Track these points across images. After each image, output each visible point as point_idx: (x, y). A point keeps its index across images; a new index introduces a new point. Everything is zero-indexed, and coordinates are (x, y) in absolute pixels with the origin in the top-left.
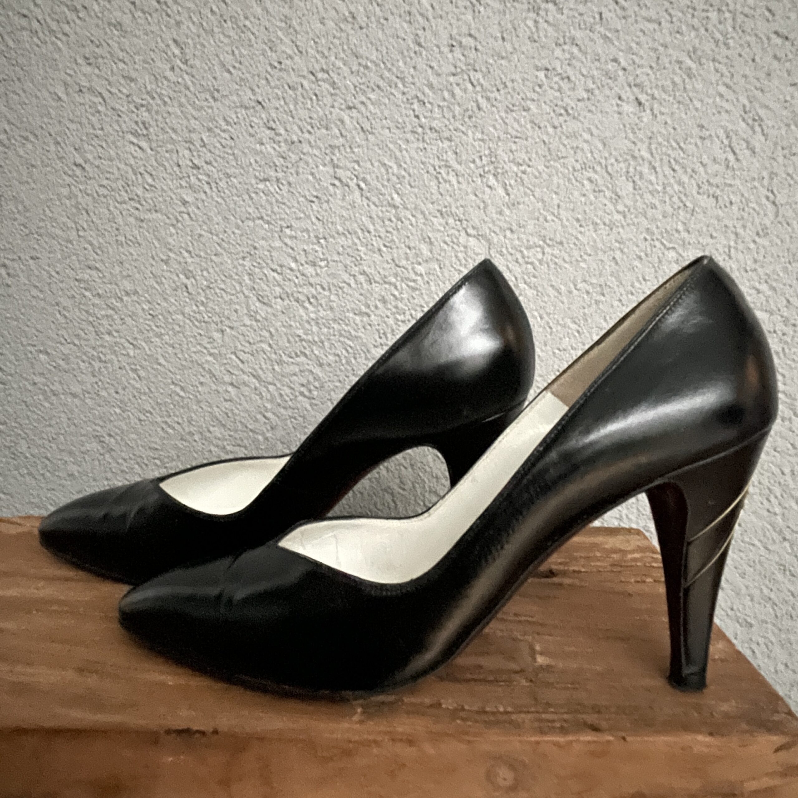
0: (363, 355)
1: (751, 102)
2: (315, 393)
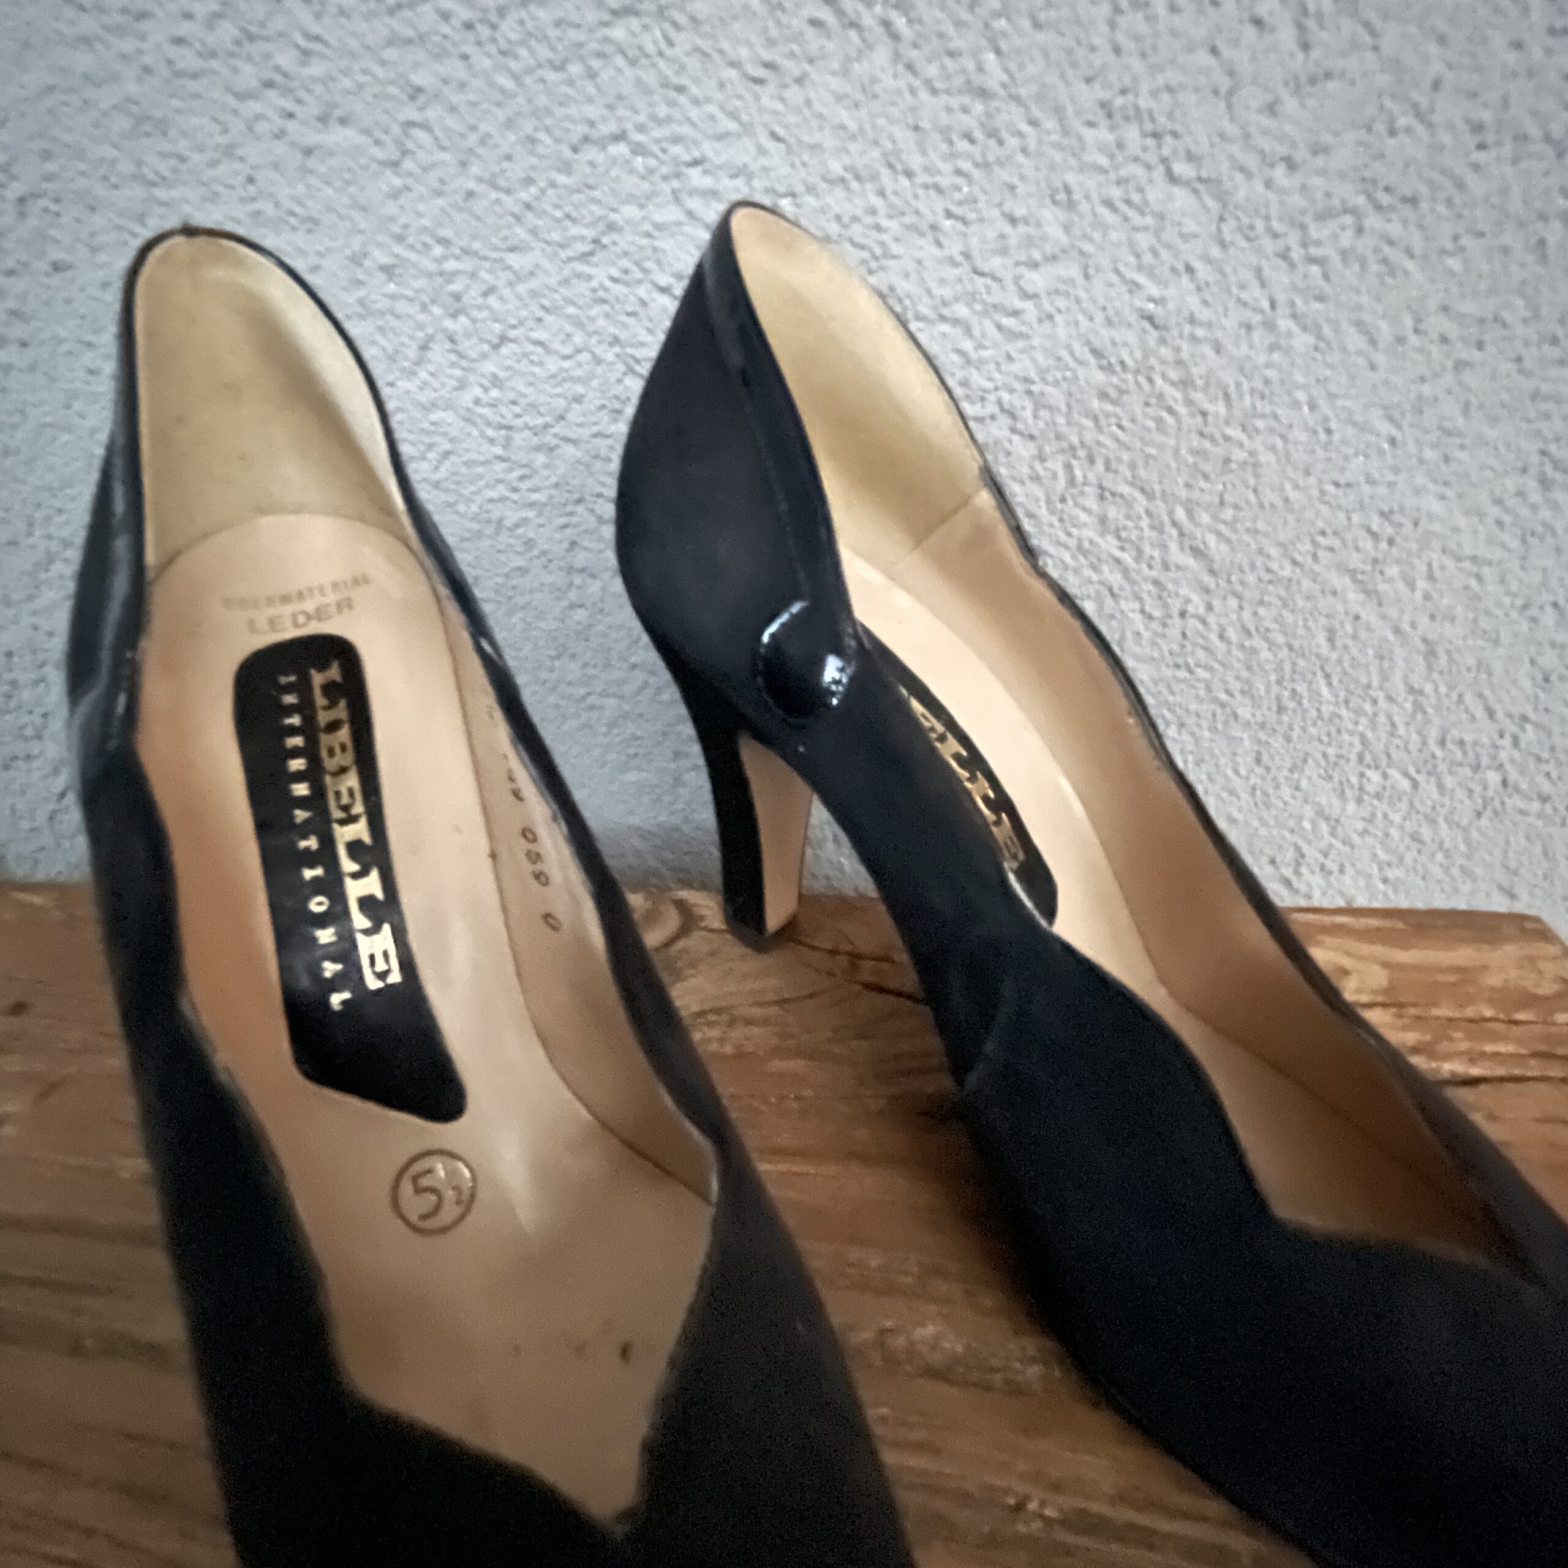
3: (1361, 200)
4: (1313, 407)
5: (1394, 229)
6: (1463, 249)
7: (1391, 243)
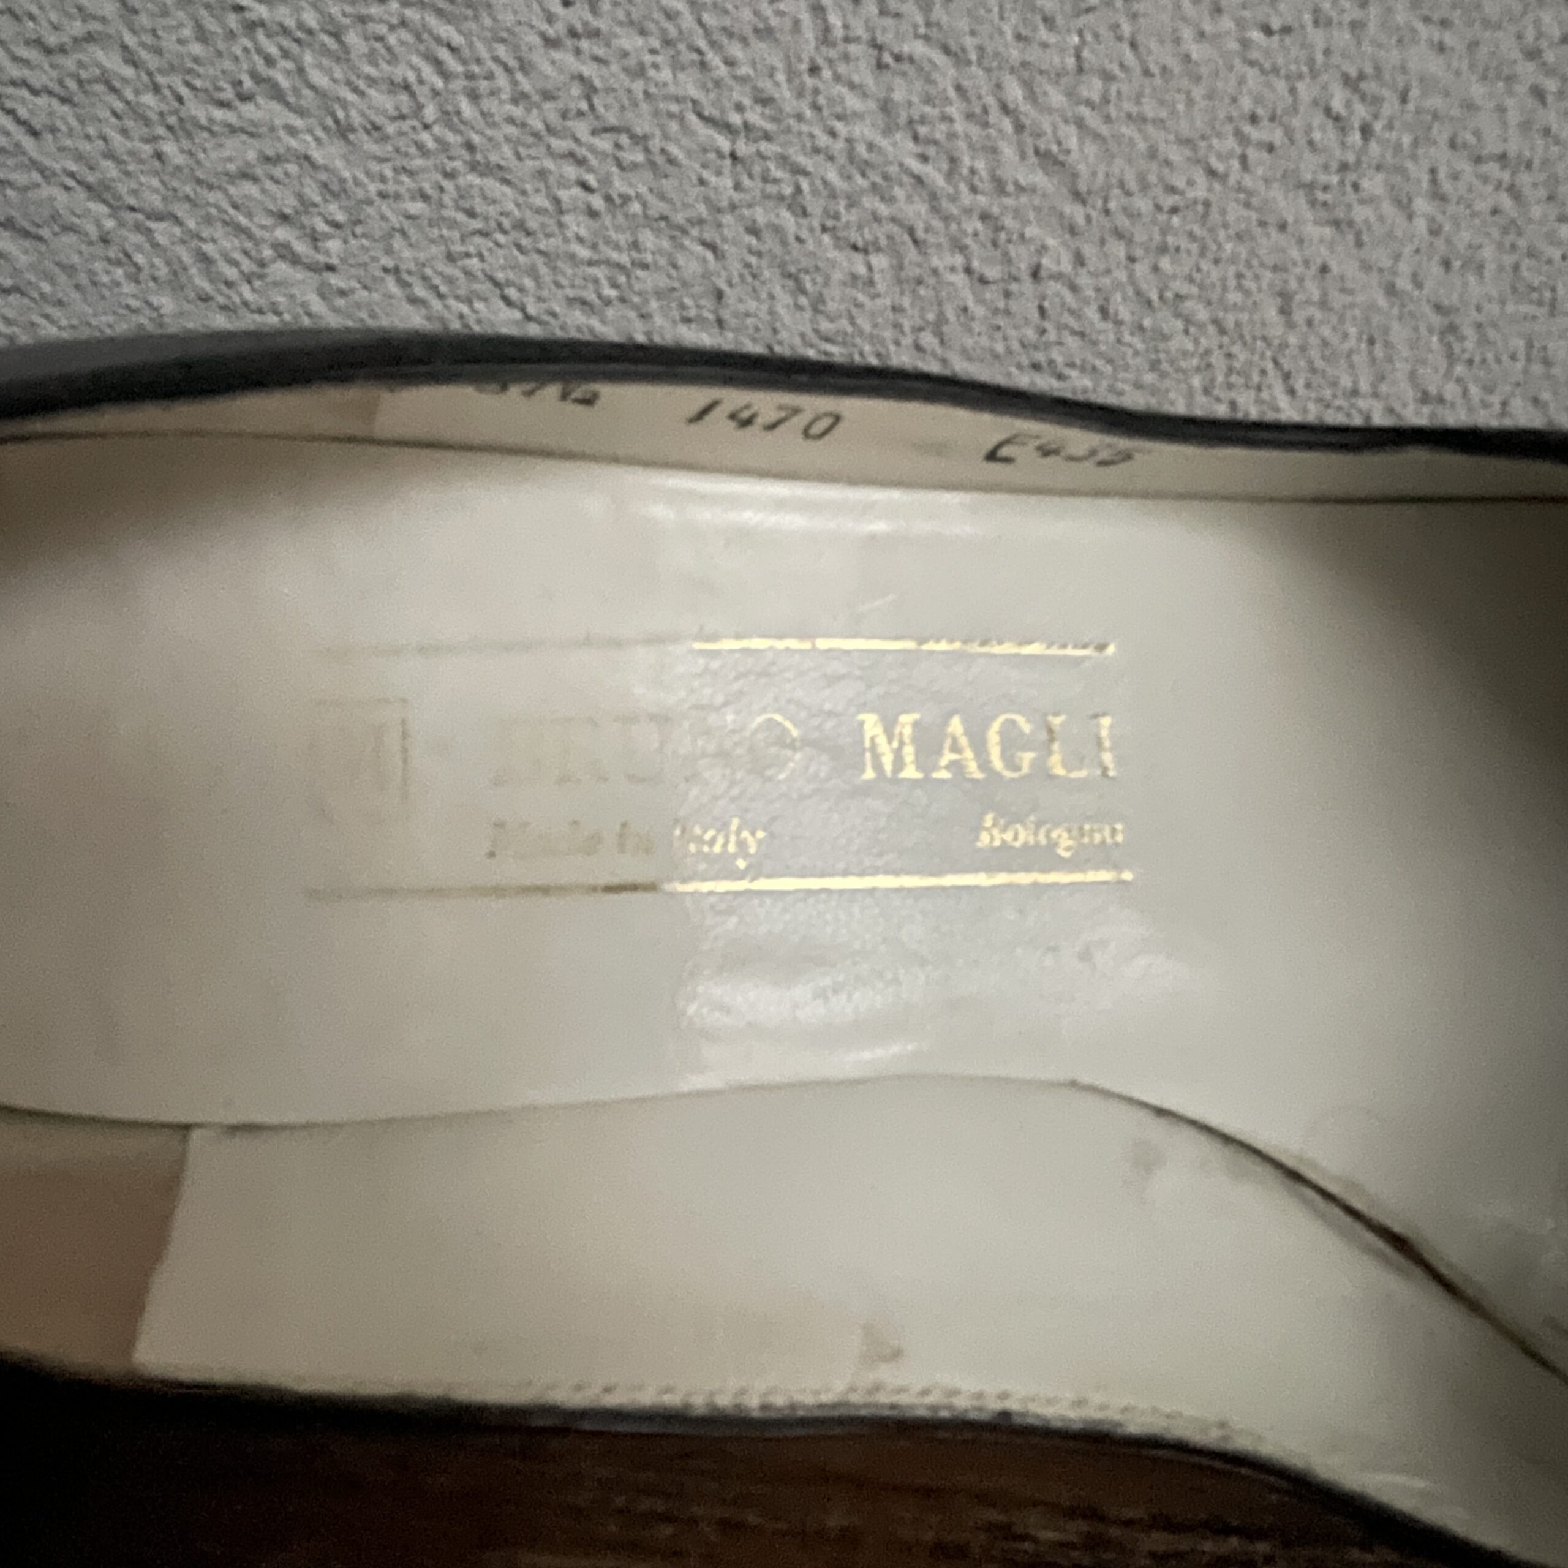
0: (502, 80)
2: (334, 245)
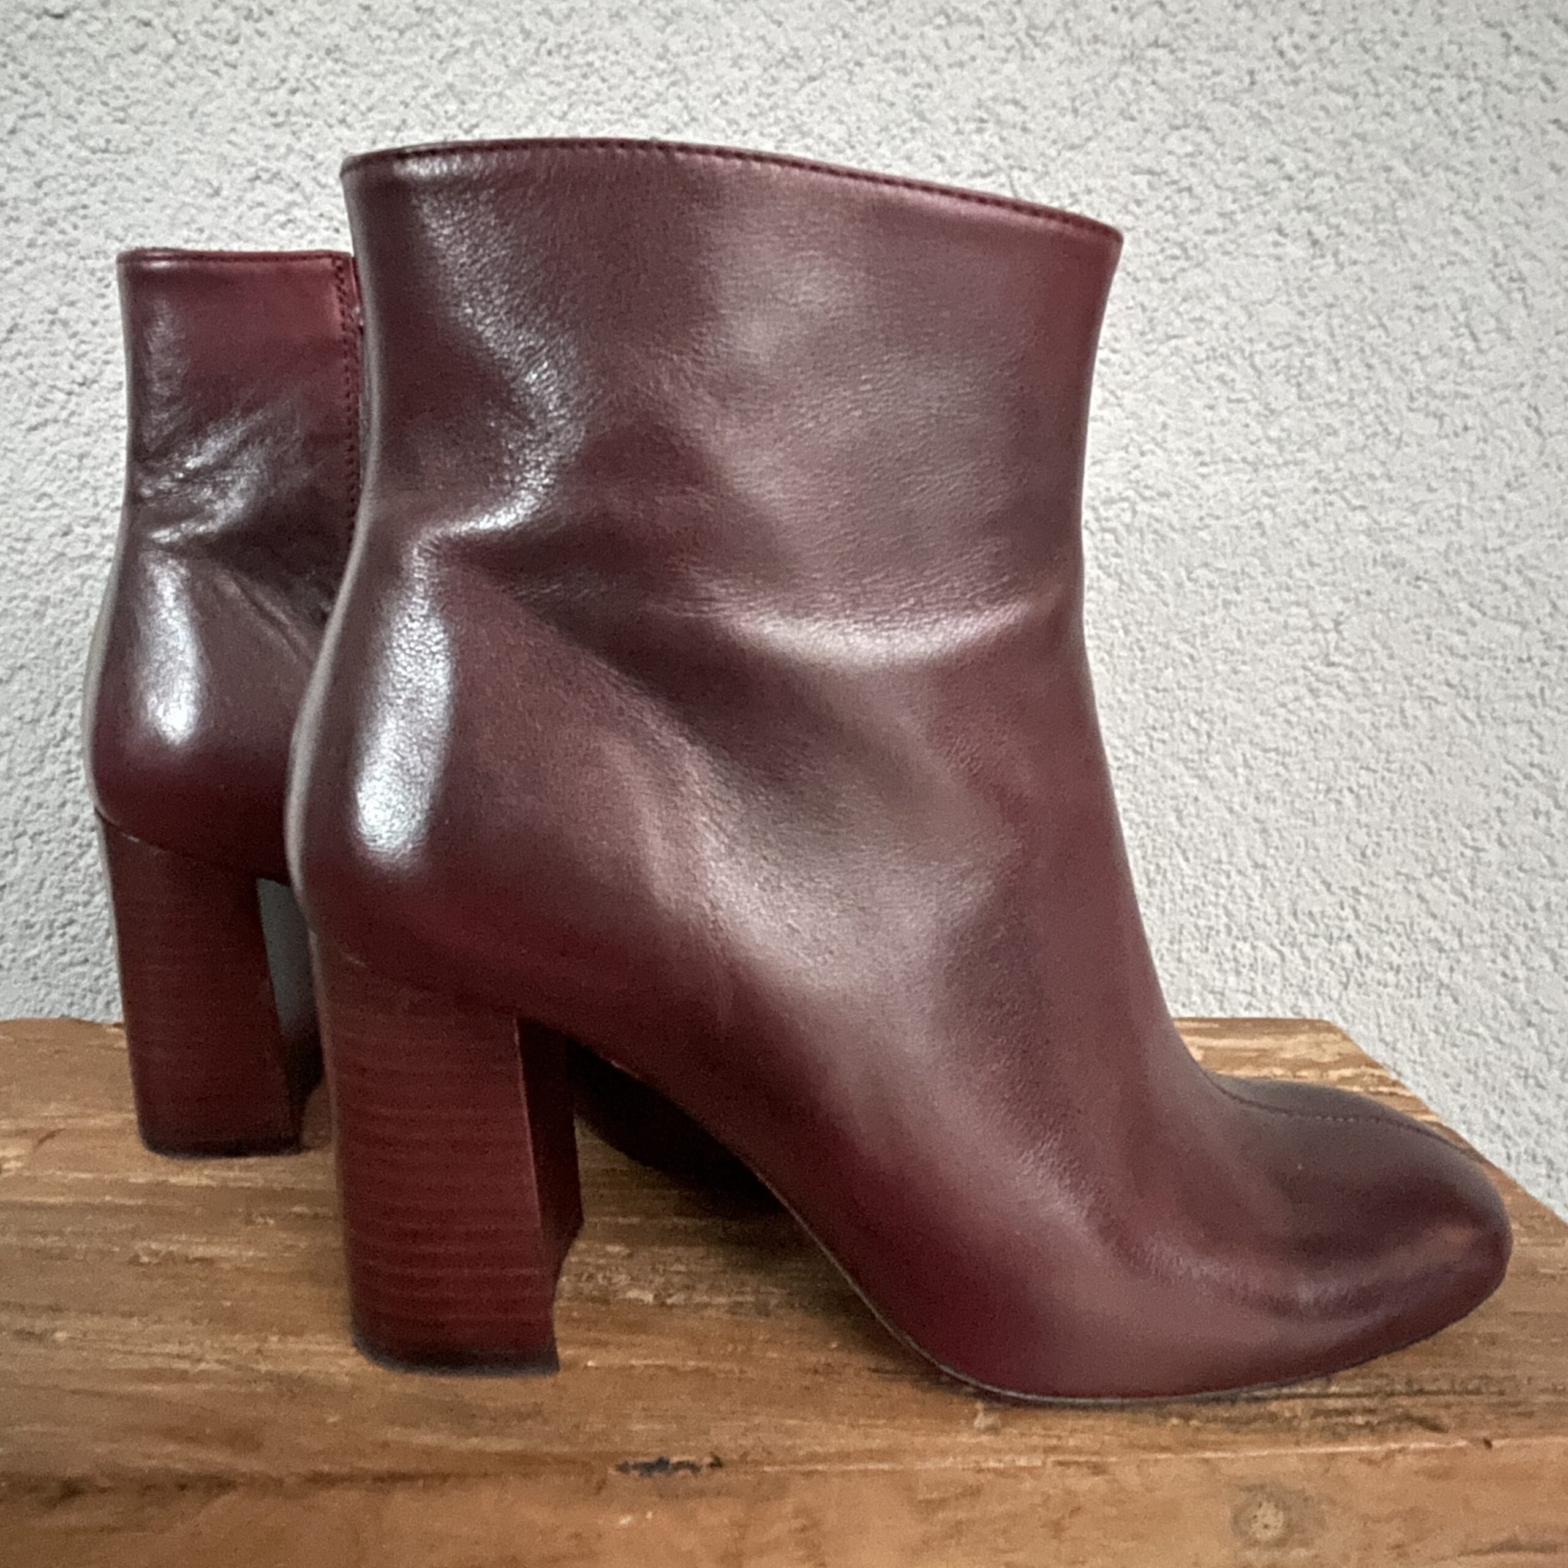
1: (1506, 247)
3: (1130, 493)
4: (1127, 632)
5: (1157, 512)
6: (1207, 526)
7: (1157, 520)
